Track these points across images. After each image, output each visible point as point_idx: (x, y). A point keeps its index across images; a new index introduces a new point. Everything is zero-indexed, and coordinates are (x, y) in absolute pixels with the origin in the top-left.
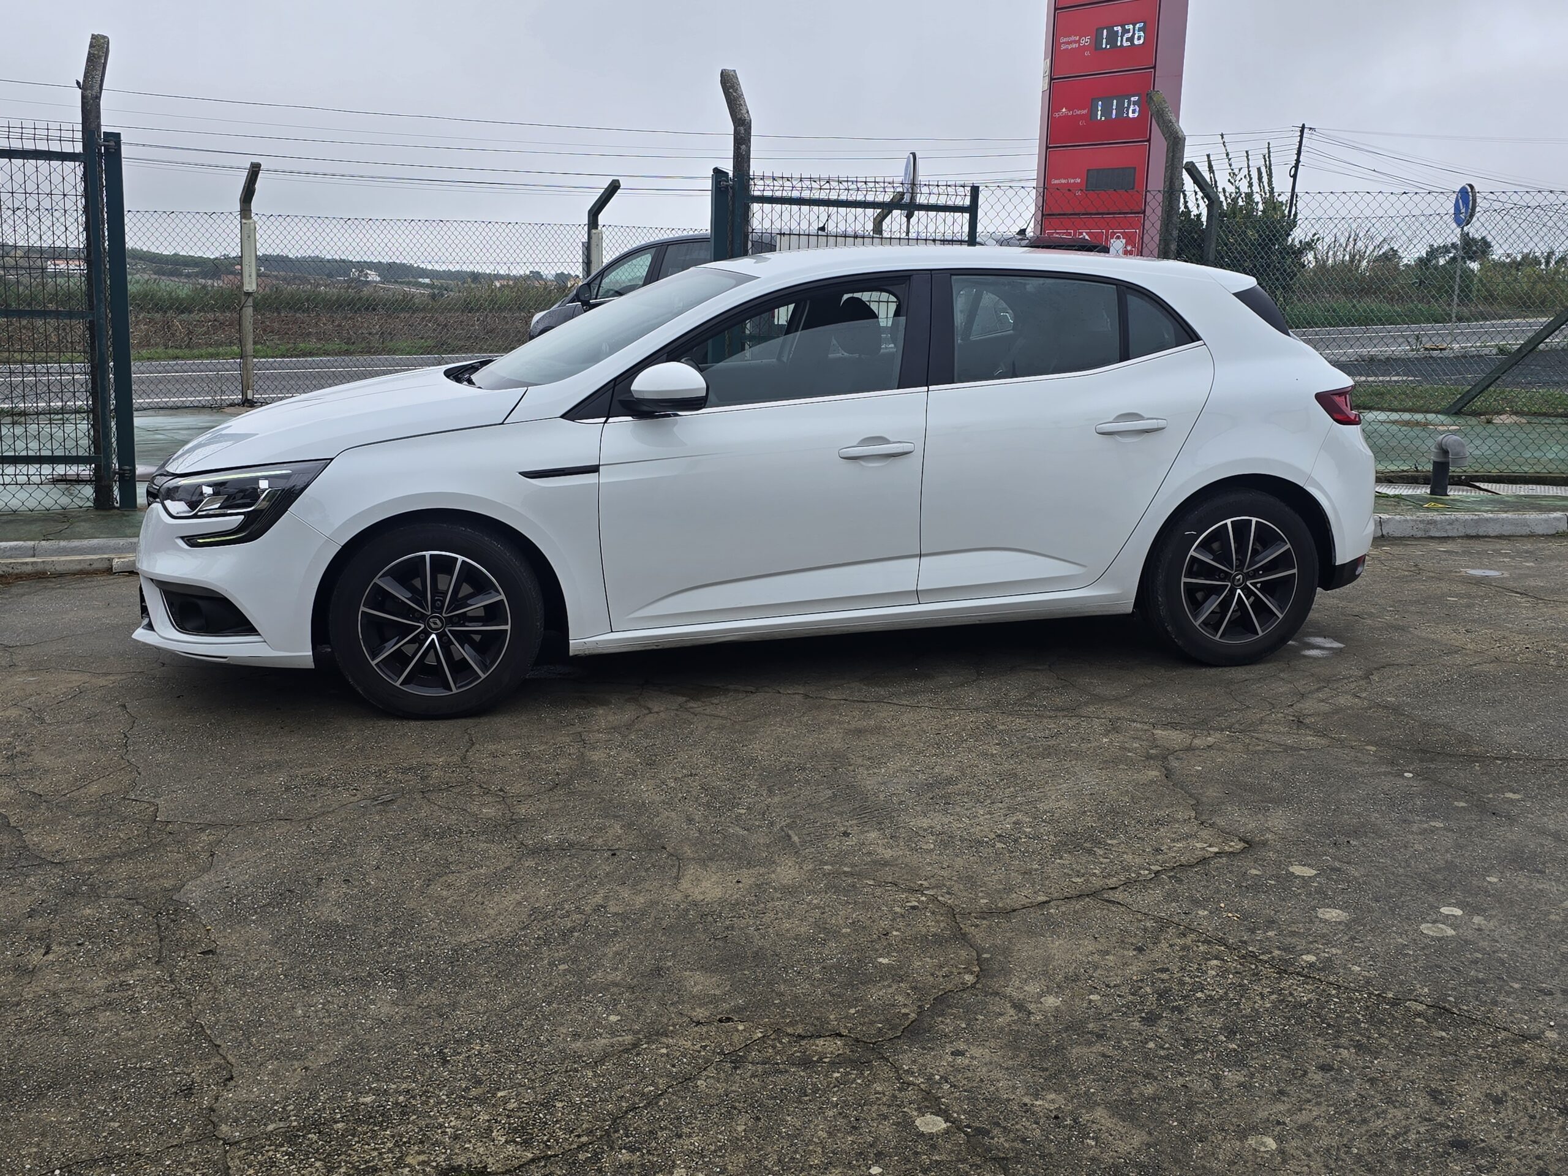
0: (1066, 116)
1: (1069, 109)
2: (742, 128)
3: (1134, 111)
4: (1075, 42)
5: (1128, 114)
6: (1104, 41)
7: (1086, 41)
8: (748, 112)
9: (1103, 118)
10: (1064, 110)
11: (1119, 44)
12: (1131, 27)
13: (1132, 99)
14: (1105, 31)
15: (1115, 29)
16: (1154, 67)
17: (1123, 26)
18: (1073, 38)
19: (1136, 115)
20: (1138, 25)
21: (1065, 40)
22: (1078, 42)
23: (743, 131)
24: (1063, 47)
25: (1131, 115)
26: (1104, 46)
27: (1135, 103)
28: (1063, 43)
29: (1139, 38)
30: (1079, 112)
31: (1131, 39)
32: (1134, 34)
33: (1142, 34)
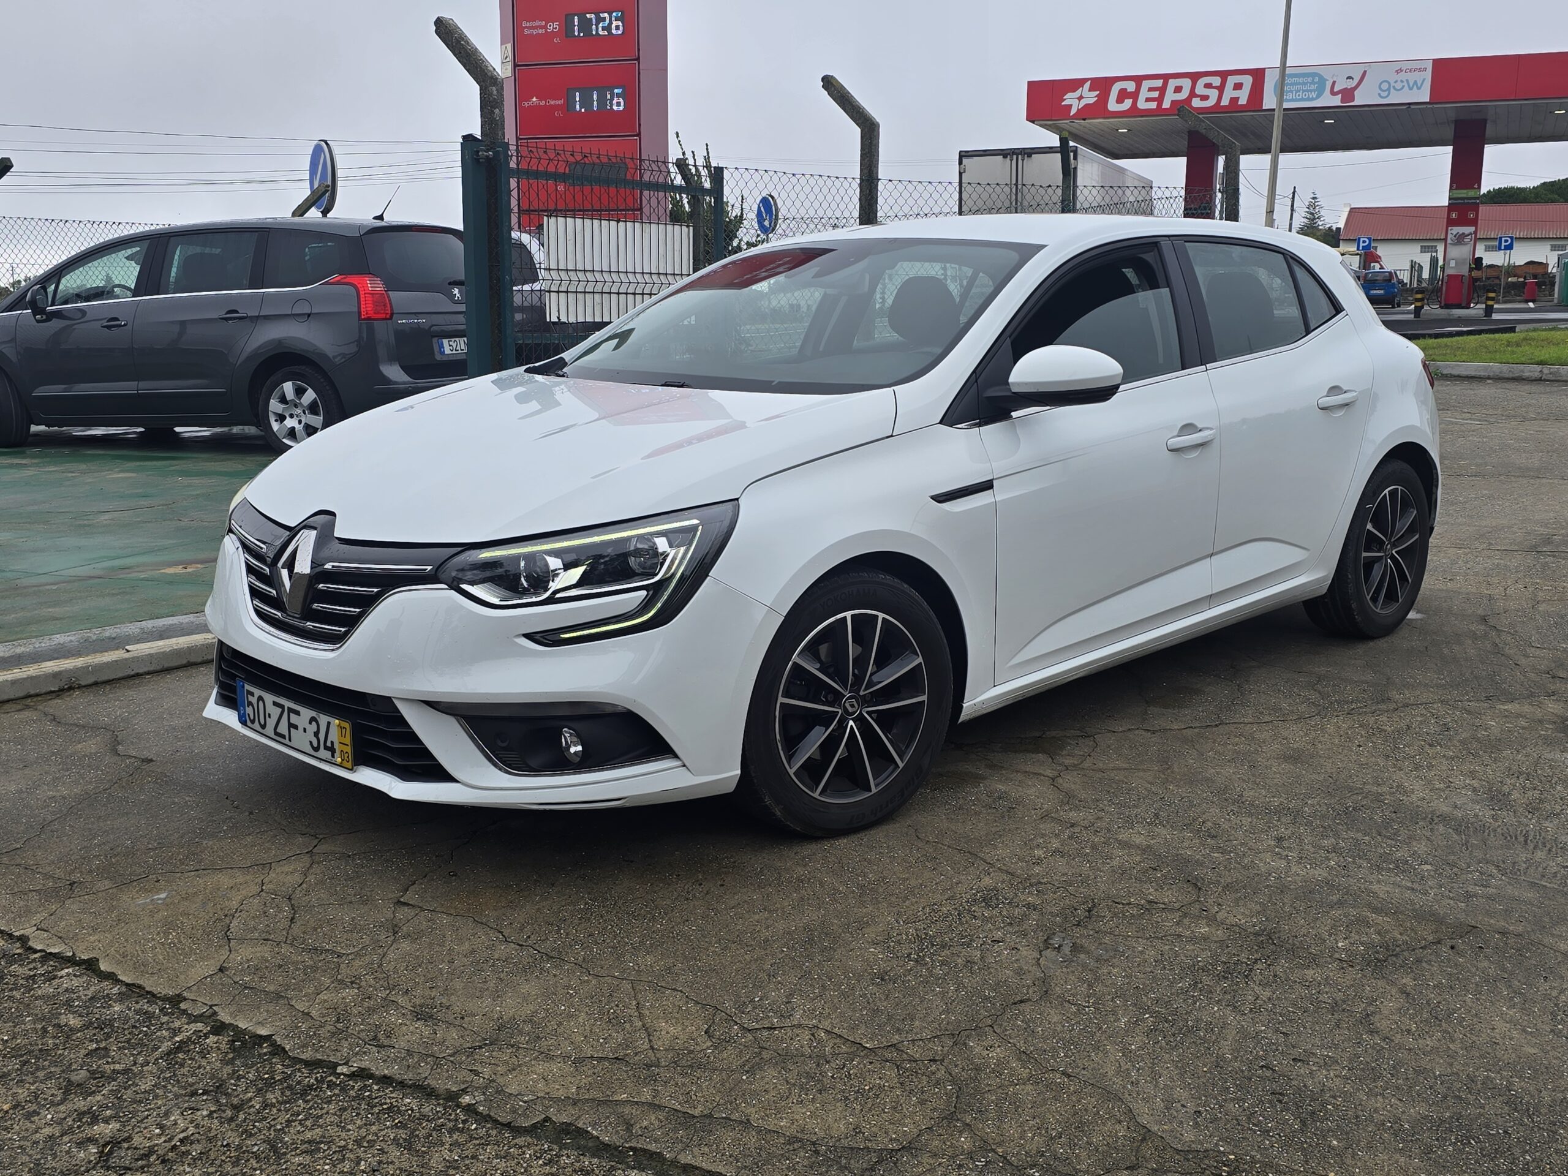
0: (538, 107)
1: (540, 98)
2: (494, 88)
3: (618, 104)
4: (541, 27)
5: (611, 106)
6: (576, 28)
7: (553, 27)
8: (494, 69)
9: (583, 110)
10: (534, 99)
11: (594, 33)
12: (606, 15)
13: (616, 91)
14: (576, 17)
15: (588, 16)
16: (638, 59)
17: (597, 15)
18: (537, 23)
19: (621, 108)
20: (614, 14)
21: (528, 24)
22: (545, 27)
23: (495, 93)
24: (527, 32)
25: (615, 108)
26: (576, 34)
27: (618, 96)
28: (526, 27)
29: (617, 28)
30: (552, 103)
31: (608, 28)
32: (611, 23)
33: (620, 23)
